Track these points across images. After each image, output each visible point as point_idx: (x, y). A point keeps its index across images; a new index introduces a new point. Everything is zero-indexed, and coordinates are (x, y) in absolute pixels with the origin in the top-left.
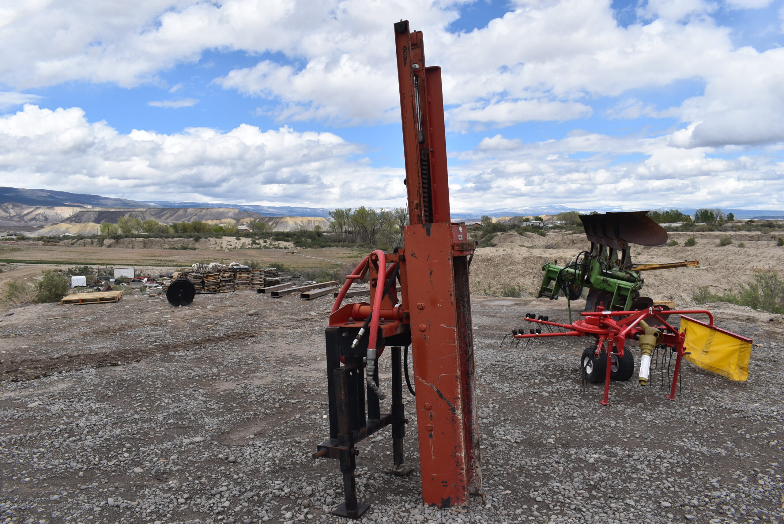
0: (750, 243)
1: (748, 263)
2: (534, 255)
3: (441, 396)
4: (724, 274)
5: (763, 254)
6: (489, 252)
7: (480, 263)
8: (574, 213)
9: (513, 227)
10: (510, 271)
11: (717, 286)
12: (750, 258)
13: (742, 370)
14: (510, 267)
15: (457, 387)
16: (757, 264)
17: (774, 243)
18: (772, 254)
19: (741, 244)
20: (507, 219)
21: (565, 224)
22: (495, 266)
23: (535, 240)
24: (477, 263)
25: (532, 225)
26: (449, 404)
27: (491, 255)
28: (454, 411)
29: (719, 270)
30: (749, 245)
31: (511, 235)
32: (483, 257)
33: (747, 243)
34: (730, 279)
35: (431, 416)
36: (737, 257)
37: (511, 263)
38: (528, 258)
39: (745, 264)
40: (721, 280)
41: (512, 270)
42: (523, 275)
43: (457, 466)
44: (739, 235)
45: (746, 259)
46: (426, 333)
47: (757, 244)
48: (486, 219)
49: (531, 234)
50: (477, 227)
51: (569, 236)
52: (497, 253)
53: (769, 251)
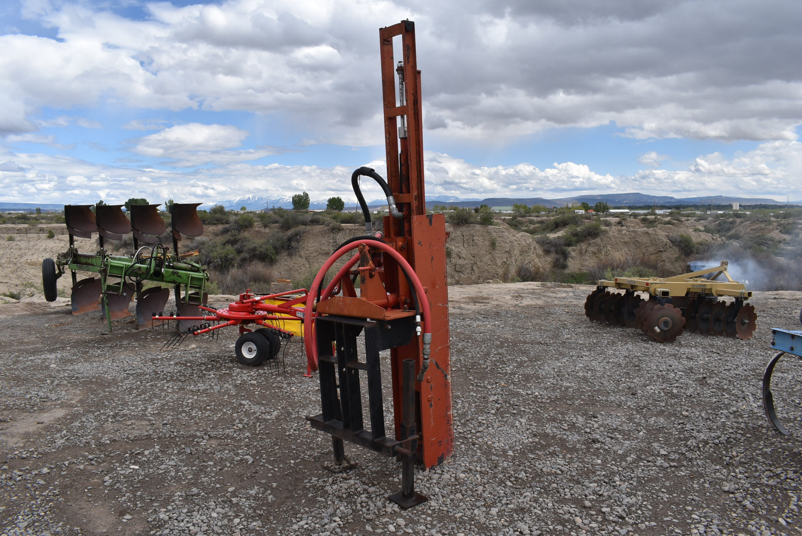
0: (20, 236)
1: (21, 256)
3: (438, 366)
4: (12, 269)
5: (36, 247)
11: (7, 283)
12: (22, 251)
16: (30, 257)
17: (44, 235)
18: (44, 247)
19: (11, 237)
26: (443, 372)
28: (446, 377)
29: (6, 265)
30: (19, 238)
33: (17, 237)
34: (19, 273)
36: (9, 252)
39: (18, 258)
40: (10, 275)
43: (447, 423)
44: (5, 228)
45: (19, 253)
47: (27, 237)
53: (40, 244)
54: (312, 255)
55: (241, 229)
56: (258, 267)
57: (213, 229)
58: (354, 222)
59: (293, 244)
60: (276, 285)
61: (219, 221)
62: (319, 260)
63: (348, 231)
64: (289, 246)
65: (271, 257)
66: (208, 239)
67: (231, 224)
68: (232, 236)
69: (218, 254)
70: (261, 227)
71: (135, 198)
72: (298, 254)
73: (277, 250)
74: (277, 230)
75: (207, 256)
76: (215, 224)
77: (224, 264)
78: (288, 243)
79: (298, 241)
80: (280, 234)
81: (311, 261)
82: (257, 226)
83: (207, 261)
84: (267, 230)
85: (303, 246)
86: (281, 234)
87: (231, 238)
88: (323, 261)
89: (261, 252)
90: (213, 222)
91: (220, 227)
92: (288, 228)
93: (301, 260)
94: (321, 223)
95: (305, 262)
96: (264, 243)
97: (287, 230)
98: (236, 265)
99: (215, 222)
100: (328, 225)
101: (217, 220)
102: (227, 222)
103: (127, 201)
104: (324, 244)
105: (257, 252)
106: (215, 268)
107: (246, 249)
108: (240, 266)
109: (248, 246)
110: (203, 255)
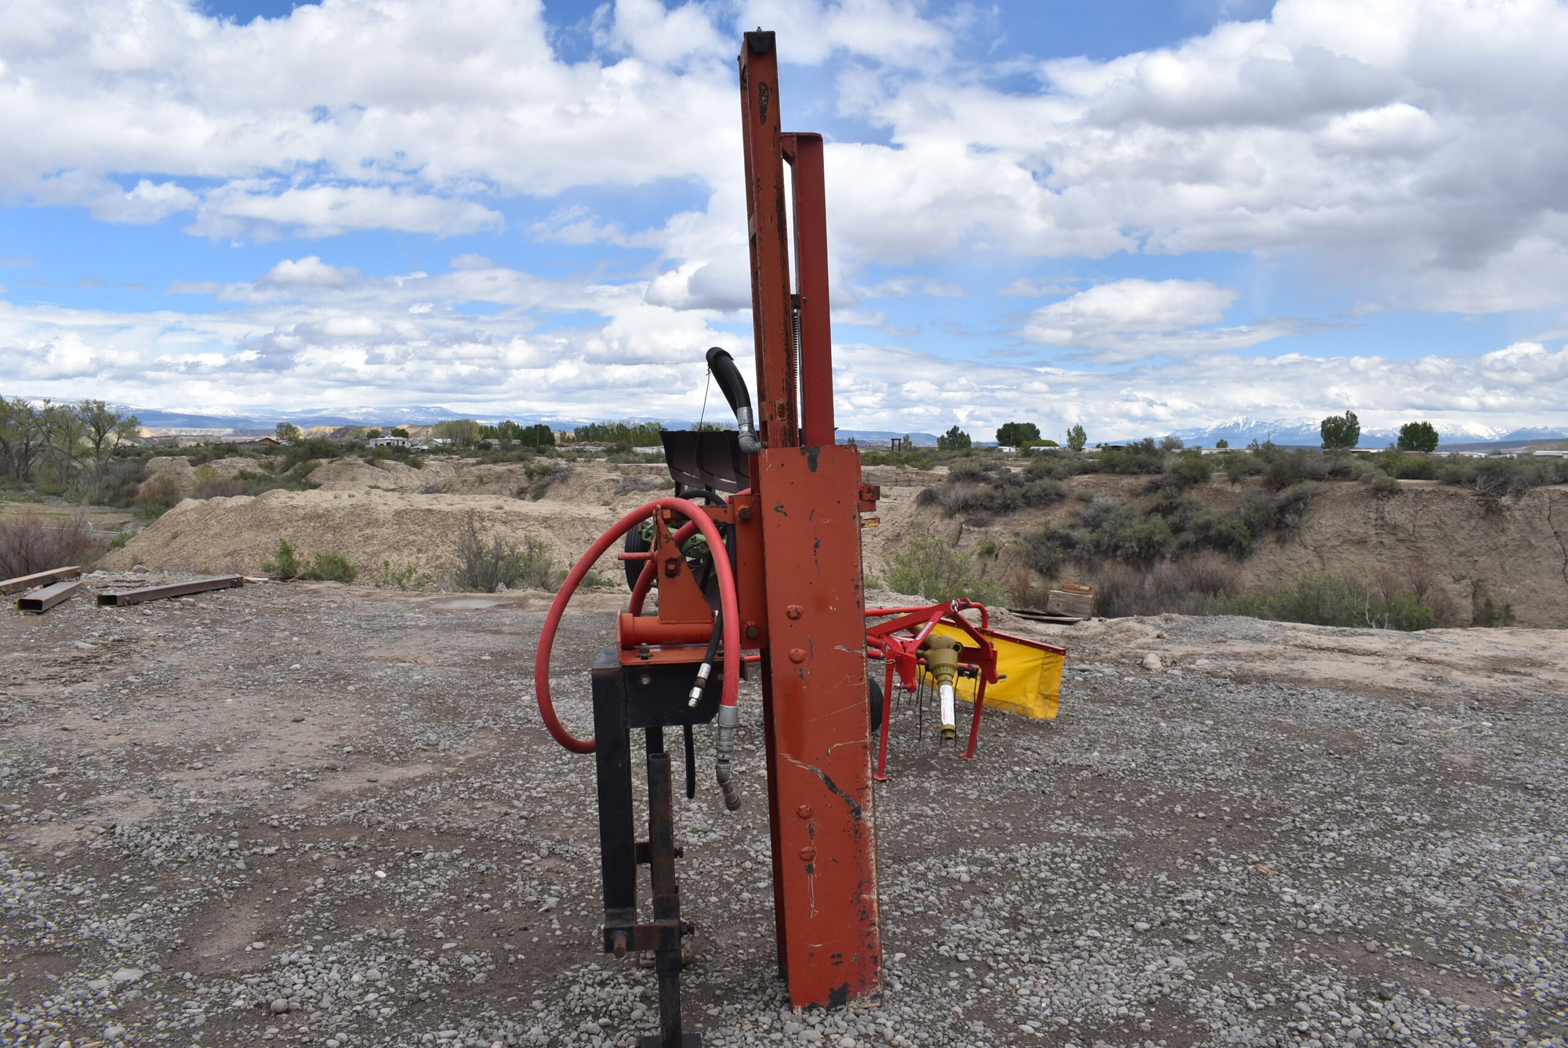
2: (415, 506)
3: (832, 787)
6: (318, 500)
7: (300, 523)
8: (467, 422)
9: (351, 448)
10: (367, 538)
13: (1048, 701)
14: (368, 531)
15: (866, 766)
20: (329, 430)
21: (453, 445)
22: (335, 529)
23: (401, 476)
24: (295, 524)
25: (388, 444)
26: (848, 802)
27: (325, 505)
28: (858, 812)
31: (350, 464)
32: (308, 510)
35: (811, 831)
37: (369, 524)
38: (406, 512)
41: (373, 537)
42: (396, 548)
43: (862, 919)
46: (803, 665)
48: (286, 429)
49: (392, 462)
50: (271, 448)
51: (473, 468)
52: (337, 502)
54: (1329, 544)
55: (1185, 484)
56: (1212, 563)
57: (1130, 484)
58: (1429, 477)
59: (1290, 518)
60: (1058, 595)
61: (1143, 468)
62: (1344, 556)
63: (1411, 496)
64: (1279, 522)
65: (1241, 544)
66: (1118, 501)
67: (1165, 474)
68: (1166, 498)
69: (1135, 532)
70: (1224, 482)
71: (1016, 422)
72: (1297, 539)
73: (1255, 530)
74: (1258, 488)
75: (1112, 536)
76: (1134, 473)
77: (1143, 551)
78: (1278, 516)
79: (1299, 513)
80: (1263, 496)
81: (1326, 555)
82: (1218, 478)
83: (1112, 544)
84: (1237, 488)
85: (1310, 523)
86: (1265, 498)
87: (1161, 501)
88: (1352, 557)
89: (1220, 532)
90: (1131, 469)
91: (1144, 480)
92: (1282, 485)
93: (1303, 551)
94: (1352, 476)
95: (1312, 558)
96: (1229, 515)
97: (1279, 489)
98: (1168, 556)
99: (1135, 470)
100: (1367, 481)
101: (1140, 466)
102: (1159, 470)
103: (1001, 427)
104: (1355, 520)
105: (1213, 532)
106: (1127, 559)
107: (1190, 524)
108: (1176, 558)
109: (1194, 519)
110: (1105, 532)
